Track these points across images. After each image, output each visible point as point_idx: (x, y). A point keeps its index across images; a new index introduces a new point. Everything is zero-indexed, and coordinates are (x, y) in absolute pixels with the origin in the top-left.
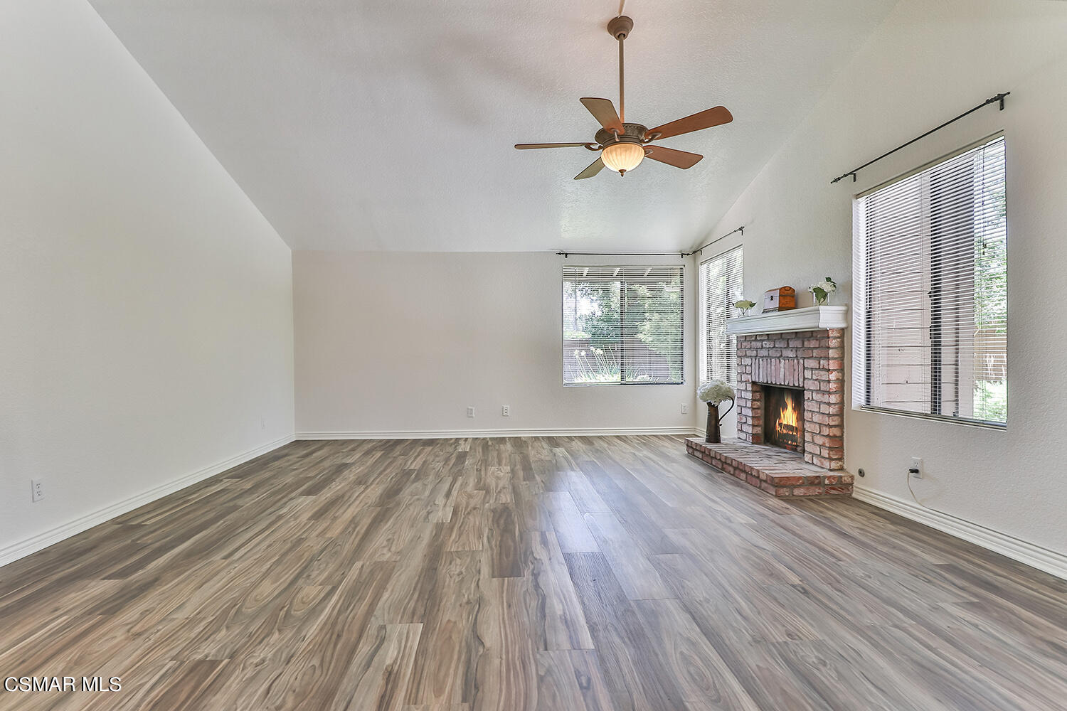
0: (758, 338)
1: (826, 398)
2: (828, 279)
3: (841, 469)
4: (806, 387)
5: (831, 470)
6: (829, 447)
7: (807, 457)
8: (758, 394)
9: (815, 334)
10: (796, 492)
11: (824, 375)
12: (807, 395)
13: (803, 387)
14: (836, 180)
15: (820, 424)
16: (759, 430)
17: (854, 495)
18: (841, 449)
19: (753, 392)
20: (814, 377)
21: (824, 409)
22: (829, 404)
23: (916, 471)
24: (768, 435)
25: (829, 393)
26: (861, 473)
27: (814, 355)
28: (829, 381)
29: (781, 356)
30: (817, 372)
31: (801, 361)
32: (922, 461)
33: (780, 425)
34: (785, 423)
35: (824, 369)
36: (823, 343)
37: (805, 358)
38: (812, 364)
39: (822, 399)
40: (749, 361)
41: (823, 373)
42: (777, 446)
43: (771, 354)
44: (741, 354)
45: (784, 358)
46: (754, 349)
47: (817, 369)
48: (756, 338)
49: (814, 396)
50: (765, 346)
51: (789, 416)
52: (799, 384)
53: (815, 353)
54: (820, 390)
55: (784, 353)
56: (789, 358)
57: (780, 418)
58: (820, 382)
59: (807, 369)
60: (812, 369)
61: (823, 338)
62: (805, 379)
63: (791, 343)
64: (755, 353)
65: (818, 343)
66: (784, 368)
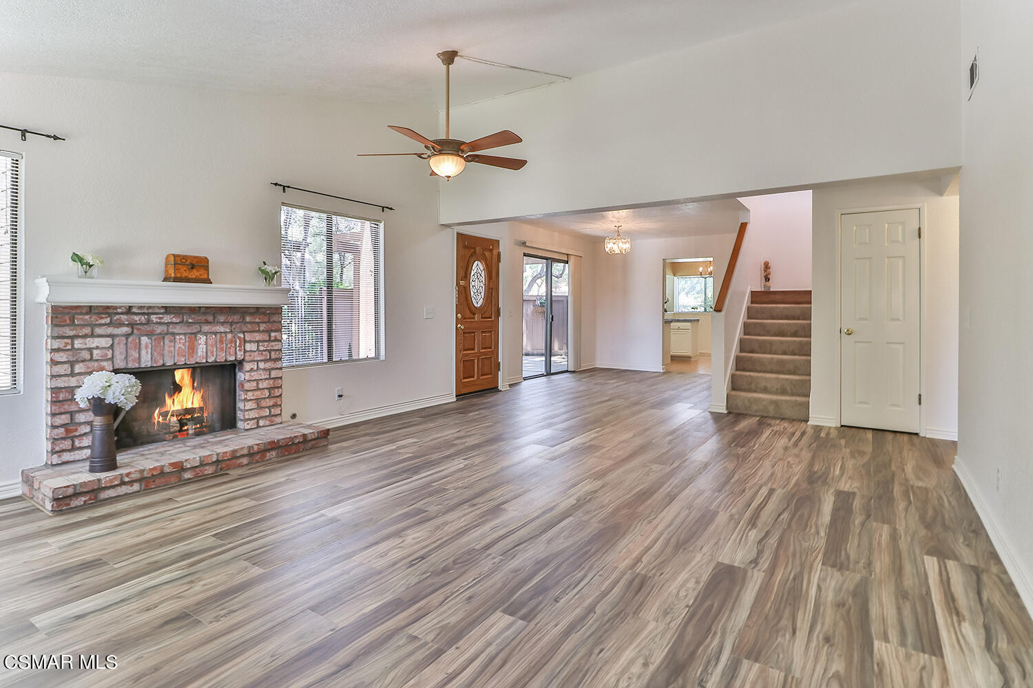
1: (278, 365)
4: (246, 358)
7: (249, 425)
9: (261, 310)
11: (277, 346)
12: (249, 366)
13: (242, 360)
15: (270, 388)
20: (261, 348)
21: (275, 374)
22: (281, 369)
23: (341, 396)
24: (128, 436)
25: (281, 359)
26: (294, 416)
27: (261, 329)
28: (281, 351)
29: (200, 331)
30: (265, 344)
31: (240, 335)
33: (165, 415)
34: (175, 409)
35: (276, 340)
36: (275, 318)
37: (245, 332)
38: (258, 337)
39: (273, 366)
40: (105, 342)
41: (274, 343)
42: (148, 443)
43: (177, 329)
44: (72, 333)
45: (206, 334)
46: (121, 325)
47: (266, 341)
48: (129, 310)
49: (262, 365)
50: (155, 320)
51: (188, 398)
52: (232, 358)
53: (263, 327)
54: (270, 359)
55: (206, 328)
56: (215, 333)
57: (163, 403)
58: (270, 351)
59: (250, 342)
60: (258, 342)
61: (274, 314)
62: (245, 351)
63: (222, 319)
64: (125, 330)
65: (267, 318)
66: (206, 344)
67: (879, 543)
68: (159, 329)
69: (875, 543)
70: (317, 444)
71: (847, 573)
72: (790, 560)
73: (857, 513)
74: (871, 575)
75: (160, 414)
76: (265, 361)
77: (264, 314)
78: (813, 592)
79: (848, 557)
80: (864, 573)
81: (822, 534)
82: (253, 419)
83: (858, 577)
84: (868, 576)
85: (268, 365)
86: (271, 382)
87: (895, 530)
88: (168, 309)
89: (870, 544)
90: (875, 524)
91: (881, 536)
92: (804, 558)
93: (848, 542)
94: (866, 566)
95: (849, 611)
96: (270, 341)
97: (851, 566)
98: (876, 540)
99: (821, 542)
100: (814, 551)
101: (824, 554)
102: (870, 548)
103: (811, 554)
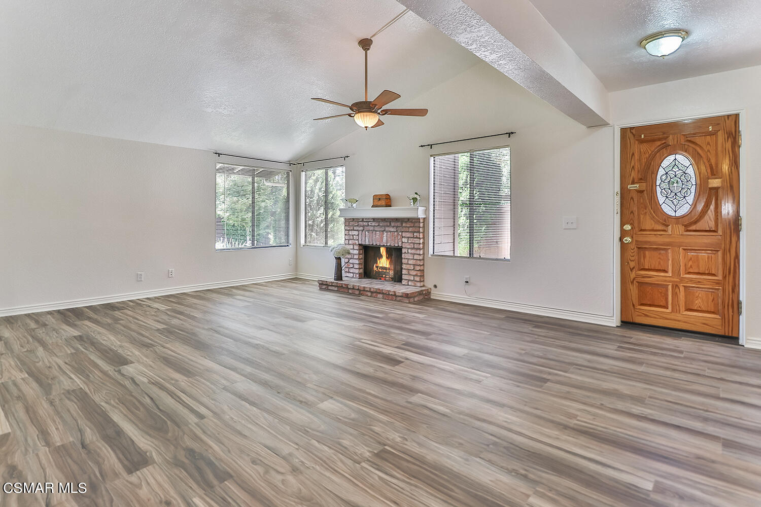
0: (364, 220)
1: (418, 252)
2: (416, 193)
3: (424, 286)
4: (403, 246)
5: (421, 287)
6: (420, 276)
7: (404, 282)
8: (361, 251)
9: (410, 220)
10: (416, 299)
11: (417, 241)
12: (404, 250)
13: (402, 246)
14: (422, 146)
15: (414, 265)
16: (362, 271)
17: (432, 297)
18: (423, 276)
19: (359, 250)
20: (409, 242)
21: (416, 257)
22: (420, 255)
23: (467, 282)
24: (367, 273)
25: (420, 249)
26: (435, 286)
27: (410, 230)
28: (420, 244)
29: (385, 230)
30: (412, 239)
31: (400, 233)
32: (469, 278)
33: (377, 267)
34: (381, 265)
35: (417, 238)
36: (417, 224)
37: (403, 232)
38: (408, 235)
39: (415, 252)
40: (356, 233)
41: (416, 239)
42: (374, 279)
43: (376, 229)
44: (349, 229)
45: (387, 232)
46: (361, 226)
47: (412, 238)
48: (363, 220)
49: (409, 251)
50: (370, 225)
51: (384, 262)
52: (396, 245)
53: (411, 229)
54: (414, 248)
55: (387, 229)
56: (390, 232)
57: (377, 263)
58: (414, 243)
59: (405, 237)
60: (408, 238)
61: (416, 222)
62: (402, 242)
63: (393, 224)
64: (361, 228)
65: (413, 224)
66: (387, 237)
67: (54, 421)
68: (372, 228)
69: (58, 420)
70: (402, 300)
71: (62, 392)
72: (101, 380)
73: (97, 440)
74: (46, 398)
75: (376, 267)
76: (412, 249)
77: (412, 222)
78: (73, 376)
79: (69, 399)
80: (52, 397)
81: (103, 404)
82: (407, 280)
83: (54, 393)
84: (48, 397)
85: (413, 251)
86: (415, 261)
87: (48, 444)
88: (374, 220)
89: (61, 417)
90: (71, 439)
91: (57, 429)
92: (96, 385)
93: (78, 408)
94: (53, 401)
95: (47, 378)
96: (413, 237)
97: (63, 396)
98: (59, 423)
99: (98, 398)
100: (94, 391)
101: (86, 393)
102: (58, 413)
103: (93, 388)
